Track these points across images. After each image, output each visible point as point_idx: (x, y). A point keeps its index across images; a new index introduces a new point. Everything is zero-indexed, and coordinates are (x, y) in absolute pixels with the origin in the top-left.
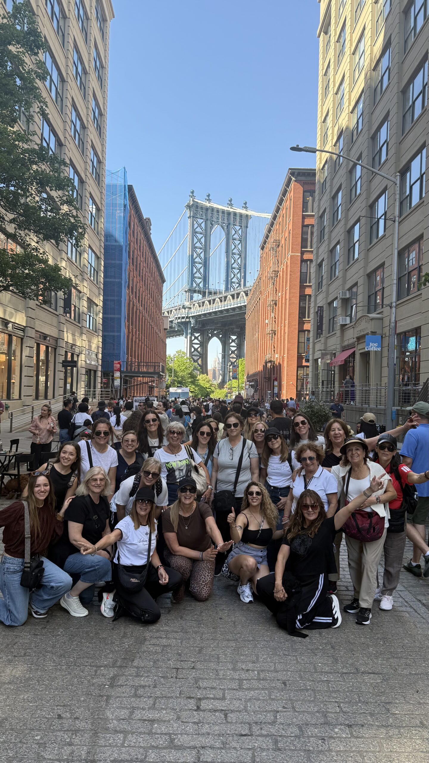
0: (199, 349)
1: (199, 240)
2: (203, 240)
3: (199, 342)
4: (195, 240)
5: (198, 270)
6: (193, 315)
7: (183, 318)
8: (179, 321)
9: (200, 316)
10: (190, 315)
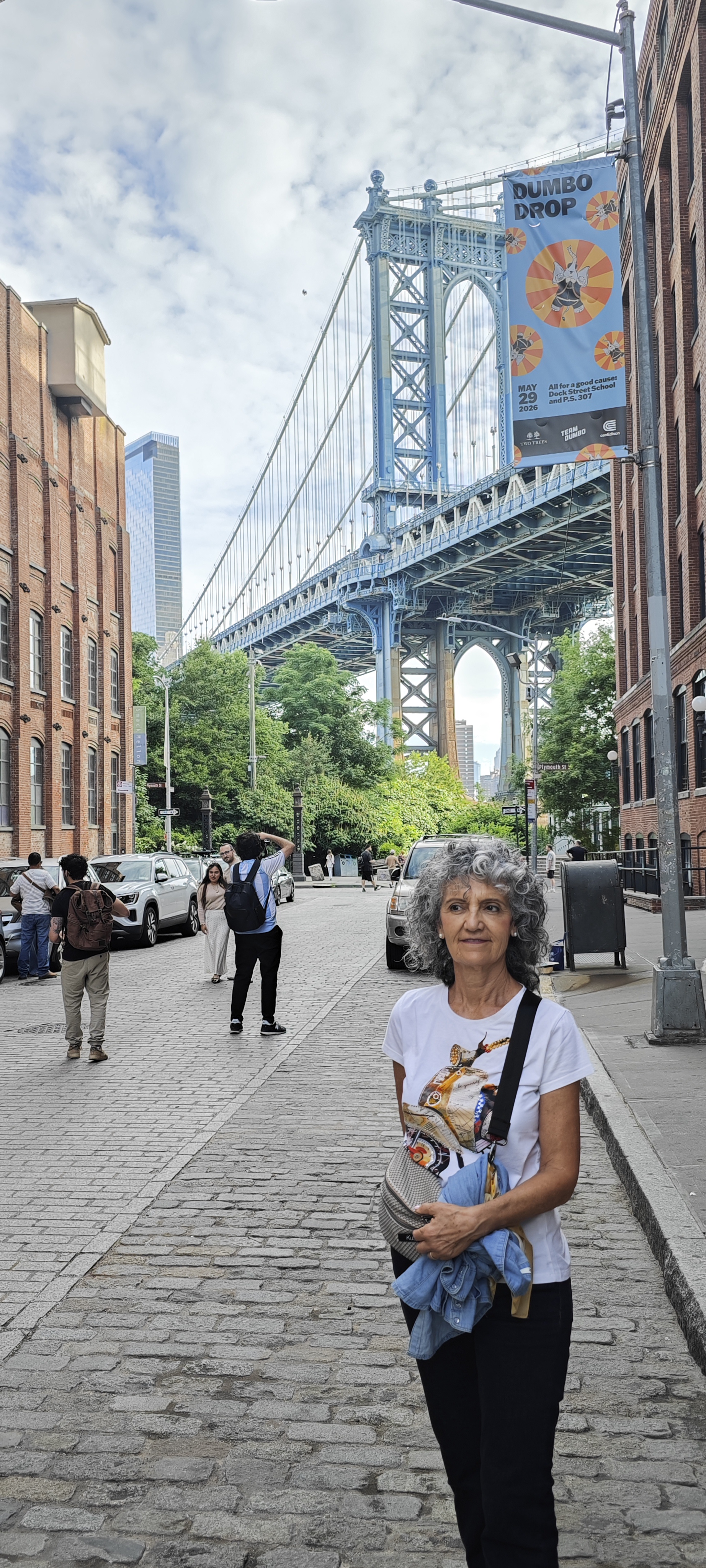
0: (426, 690)
1: (408, 332)
2: (420, 331)
3: (422, 666)
4: (395, 333)
5: (410, 430)
6: (396, 569)
7: (366, 584)
8: (354, 596)
9: (417, 569)
10: (388, 573)
